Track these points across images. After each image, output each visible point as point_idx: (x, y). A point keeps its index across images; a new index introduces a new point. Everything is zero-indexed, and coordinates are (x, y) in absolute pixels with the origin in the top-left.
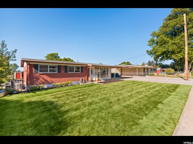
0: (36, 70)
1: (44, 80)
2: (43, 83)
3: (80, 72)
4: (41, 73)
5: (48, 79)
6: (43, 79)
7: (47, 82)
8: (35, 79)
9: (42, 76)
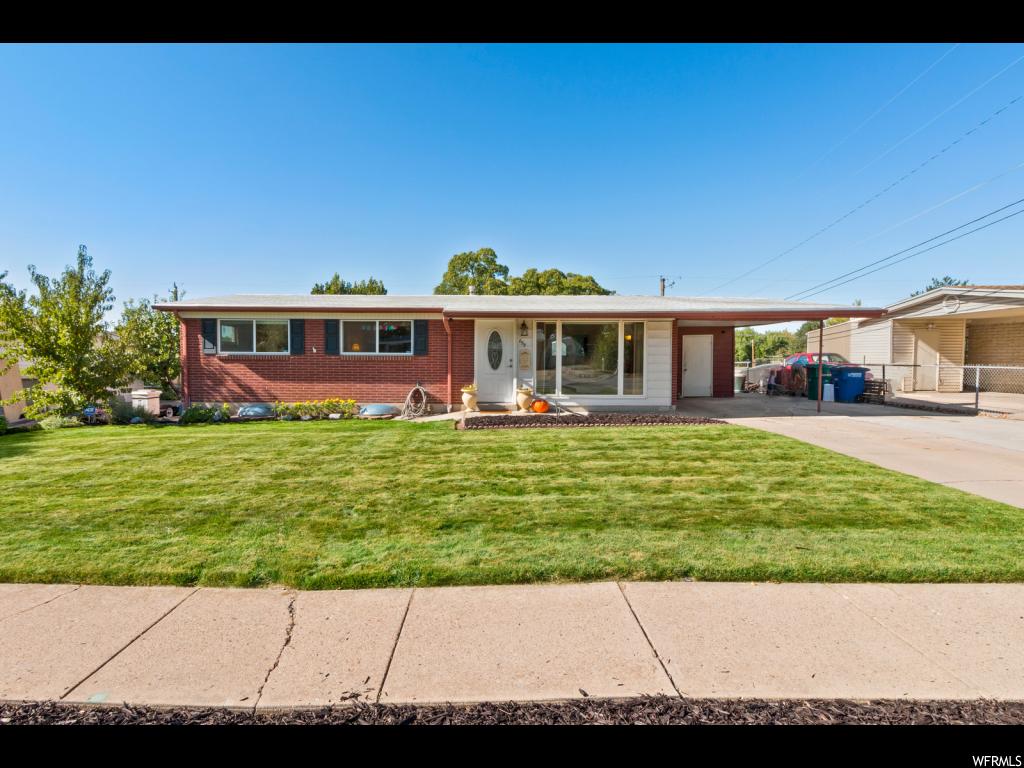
0: (209, 345)
1: (240, 386)
2: (238, 399)
3: (410, 354)
4: (226, 354)
5: (254, 380)
6: (237, 381)
7: (250, 396)
8: (209, 382)
9: (228, 366)
